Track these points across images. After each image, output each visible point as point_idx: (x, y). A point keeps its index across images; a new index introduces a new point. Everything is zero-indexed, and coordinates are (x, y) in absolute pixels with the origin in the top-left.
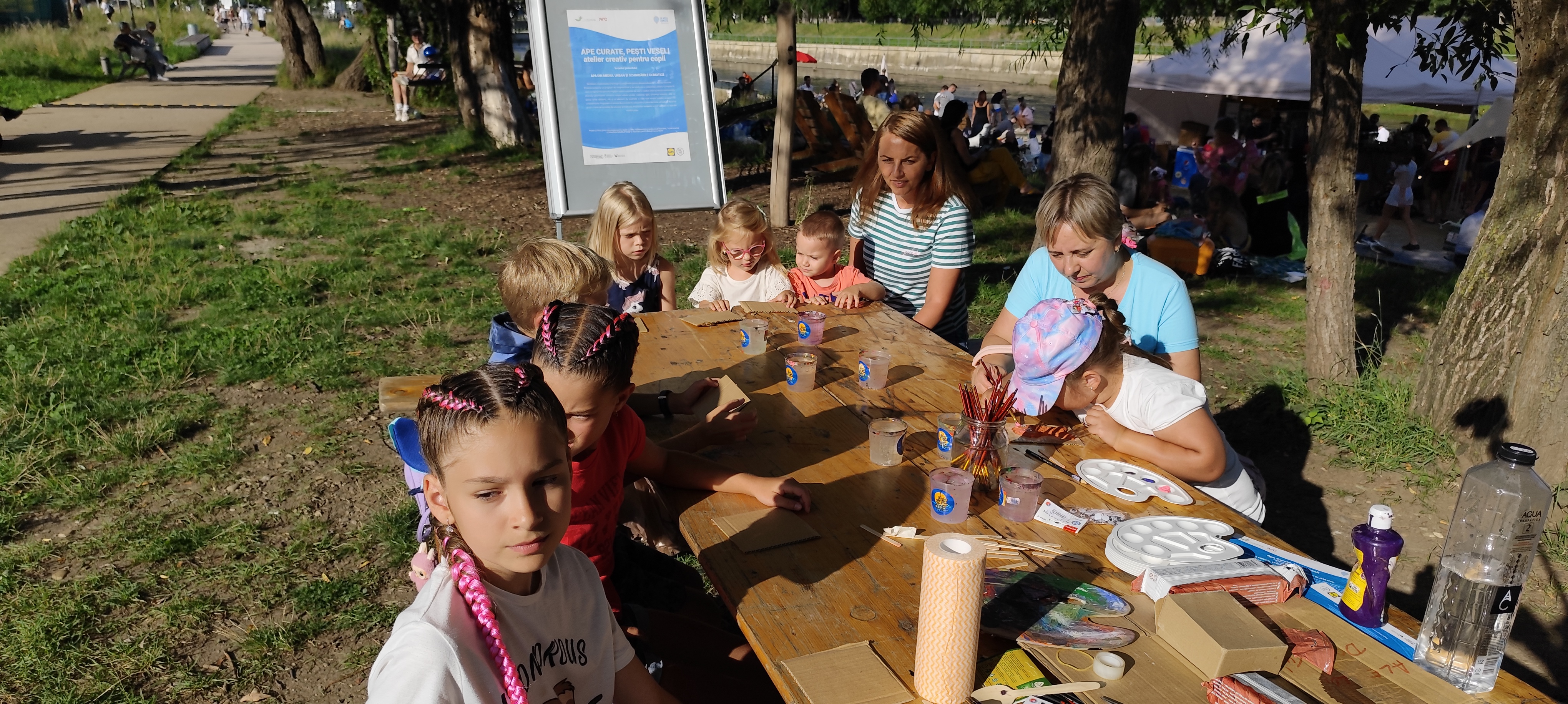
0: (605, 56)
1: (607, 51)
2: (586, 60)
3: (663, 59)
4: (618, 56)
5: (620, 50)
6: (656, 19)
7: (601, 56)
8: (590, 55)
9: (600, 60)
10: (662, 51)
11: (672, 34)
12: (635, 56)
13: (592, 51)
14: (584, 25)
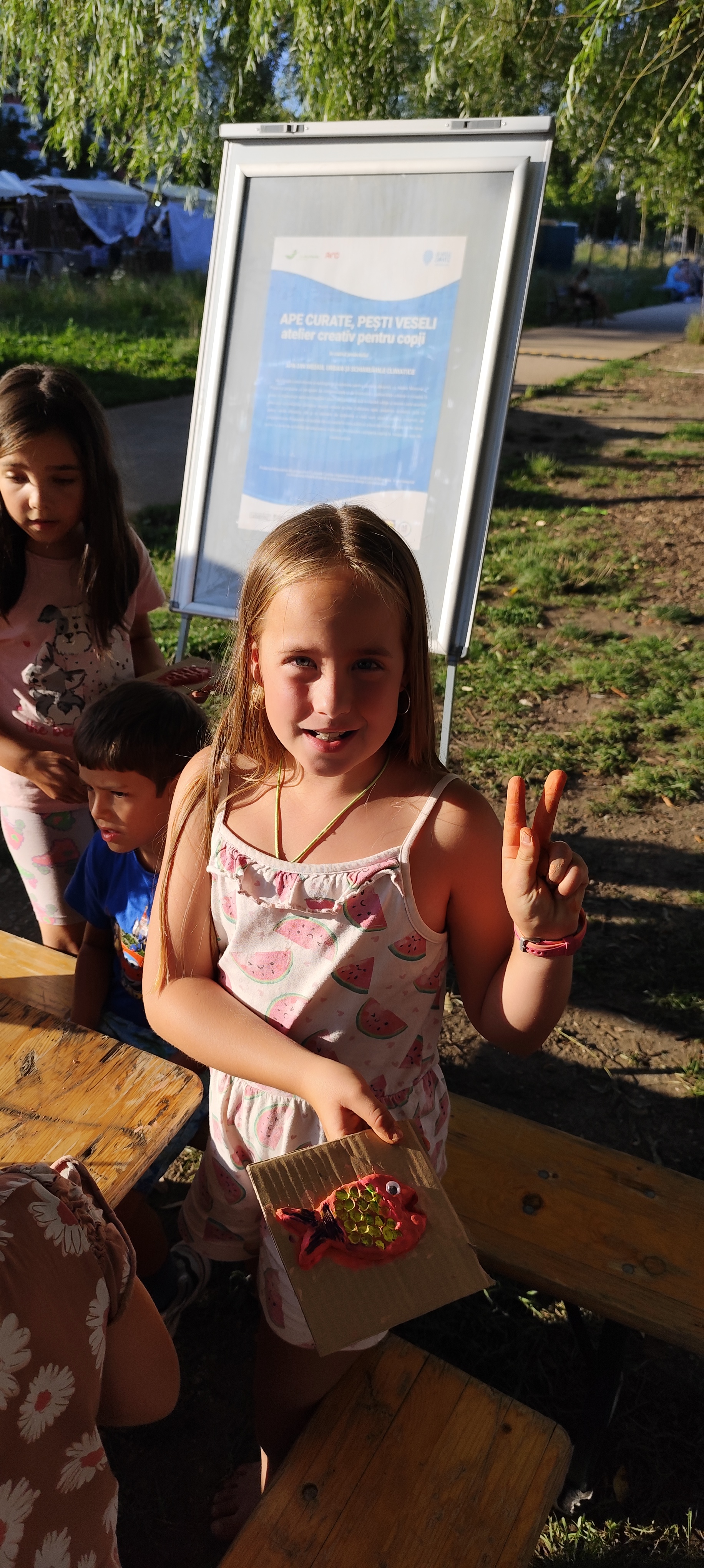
0: (319, 328)
1: (323, 319)
2: (287, 334)
3: (420, 340)
4: (343, 329)
5: (348, 318)
6: (428, 257)
7: (313, 328)
8: (294, 326)
9: (309, 335)
10: (423, 323)
11: (451, 289)
12: (372, 331)
13: (298, 318)
14: (296, 267)
